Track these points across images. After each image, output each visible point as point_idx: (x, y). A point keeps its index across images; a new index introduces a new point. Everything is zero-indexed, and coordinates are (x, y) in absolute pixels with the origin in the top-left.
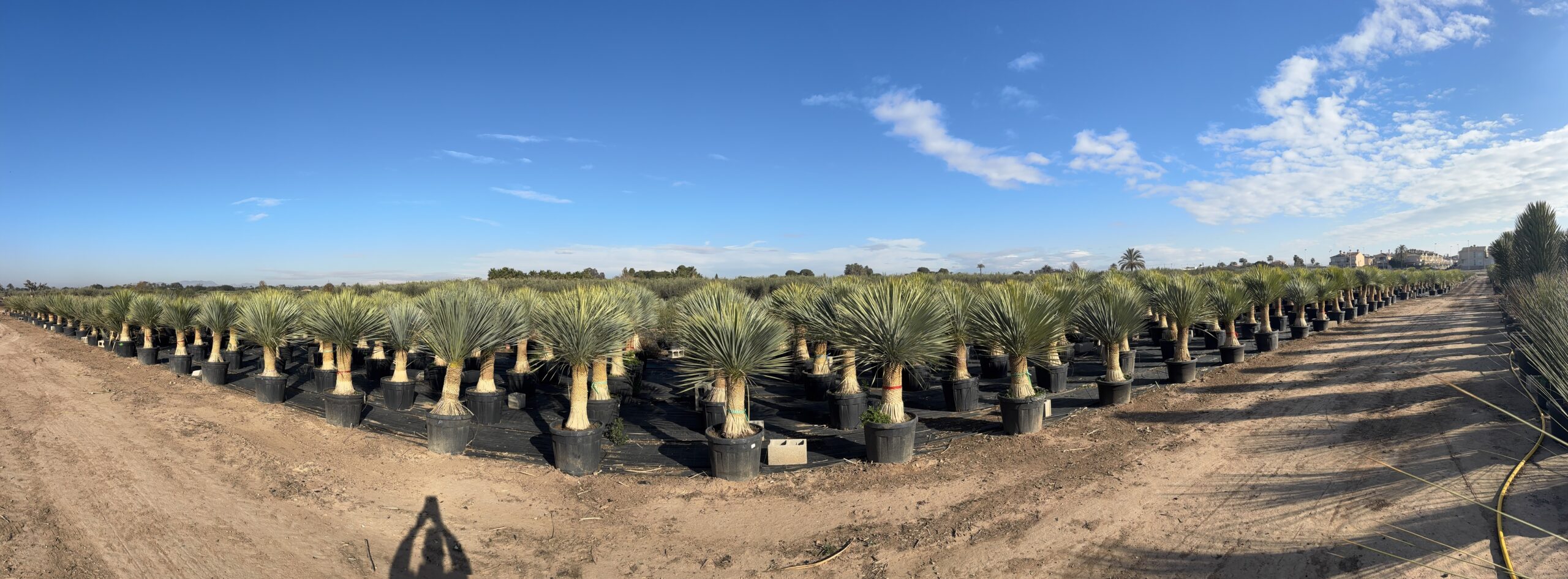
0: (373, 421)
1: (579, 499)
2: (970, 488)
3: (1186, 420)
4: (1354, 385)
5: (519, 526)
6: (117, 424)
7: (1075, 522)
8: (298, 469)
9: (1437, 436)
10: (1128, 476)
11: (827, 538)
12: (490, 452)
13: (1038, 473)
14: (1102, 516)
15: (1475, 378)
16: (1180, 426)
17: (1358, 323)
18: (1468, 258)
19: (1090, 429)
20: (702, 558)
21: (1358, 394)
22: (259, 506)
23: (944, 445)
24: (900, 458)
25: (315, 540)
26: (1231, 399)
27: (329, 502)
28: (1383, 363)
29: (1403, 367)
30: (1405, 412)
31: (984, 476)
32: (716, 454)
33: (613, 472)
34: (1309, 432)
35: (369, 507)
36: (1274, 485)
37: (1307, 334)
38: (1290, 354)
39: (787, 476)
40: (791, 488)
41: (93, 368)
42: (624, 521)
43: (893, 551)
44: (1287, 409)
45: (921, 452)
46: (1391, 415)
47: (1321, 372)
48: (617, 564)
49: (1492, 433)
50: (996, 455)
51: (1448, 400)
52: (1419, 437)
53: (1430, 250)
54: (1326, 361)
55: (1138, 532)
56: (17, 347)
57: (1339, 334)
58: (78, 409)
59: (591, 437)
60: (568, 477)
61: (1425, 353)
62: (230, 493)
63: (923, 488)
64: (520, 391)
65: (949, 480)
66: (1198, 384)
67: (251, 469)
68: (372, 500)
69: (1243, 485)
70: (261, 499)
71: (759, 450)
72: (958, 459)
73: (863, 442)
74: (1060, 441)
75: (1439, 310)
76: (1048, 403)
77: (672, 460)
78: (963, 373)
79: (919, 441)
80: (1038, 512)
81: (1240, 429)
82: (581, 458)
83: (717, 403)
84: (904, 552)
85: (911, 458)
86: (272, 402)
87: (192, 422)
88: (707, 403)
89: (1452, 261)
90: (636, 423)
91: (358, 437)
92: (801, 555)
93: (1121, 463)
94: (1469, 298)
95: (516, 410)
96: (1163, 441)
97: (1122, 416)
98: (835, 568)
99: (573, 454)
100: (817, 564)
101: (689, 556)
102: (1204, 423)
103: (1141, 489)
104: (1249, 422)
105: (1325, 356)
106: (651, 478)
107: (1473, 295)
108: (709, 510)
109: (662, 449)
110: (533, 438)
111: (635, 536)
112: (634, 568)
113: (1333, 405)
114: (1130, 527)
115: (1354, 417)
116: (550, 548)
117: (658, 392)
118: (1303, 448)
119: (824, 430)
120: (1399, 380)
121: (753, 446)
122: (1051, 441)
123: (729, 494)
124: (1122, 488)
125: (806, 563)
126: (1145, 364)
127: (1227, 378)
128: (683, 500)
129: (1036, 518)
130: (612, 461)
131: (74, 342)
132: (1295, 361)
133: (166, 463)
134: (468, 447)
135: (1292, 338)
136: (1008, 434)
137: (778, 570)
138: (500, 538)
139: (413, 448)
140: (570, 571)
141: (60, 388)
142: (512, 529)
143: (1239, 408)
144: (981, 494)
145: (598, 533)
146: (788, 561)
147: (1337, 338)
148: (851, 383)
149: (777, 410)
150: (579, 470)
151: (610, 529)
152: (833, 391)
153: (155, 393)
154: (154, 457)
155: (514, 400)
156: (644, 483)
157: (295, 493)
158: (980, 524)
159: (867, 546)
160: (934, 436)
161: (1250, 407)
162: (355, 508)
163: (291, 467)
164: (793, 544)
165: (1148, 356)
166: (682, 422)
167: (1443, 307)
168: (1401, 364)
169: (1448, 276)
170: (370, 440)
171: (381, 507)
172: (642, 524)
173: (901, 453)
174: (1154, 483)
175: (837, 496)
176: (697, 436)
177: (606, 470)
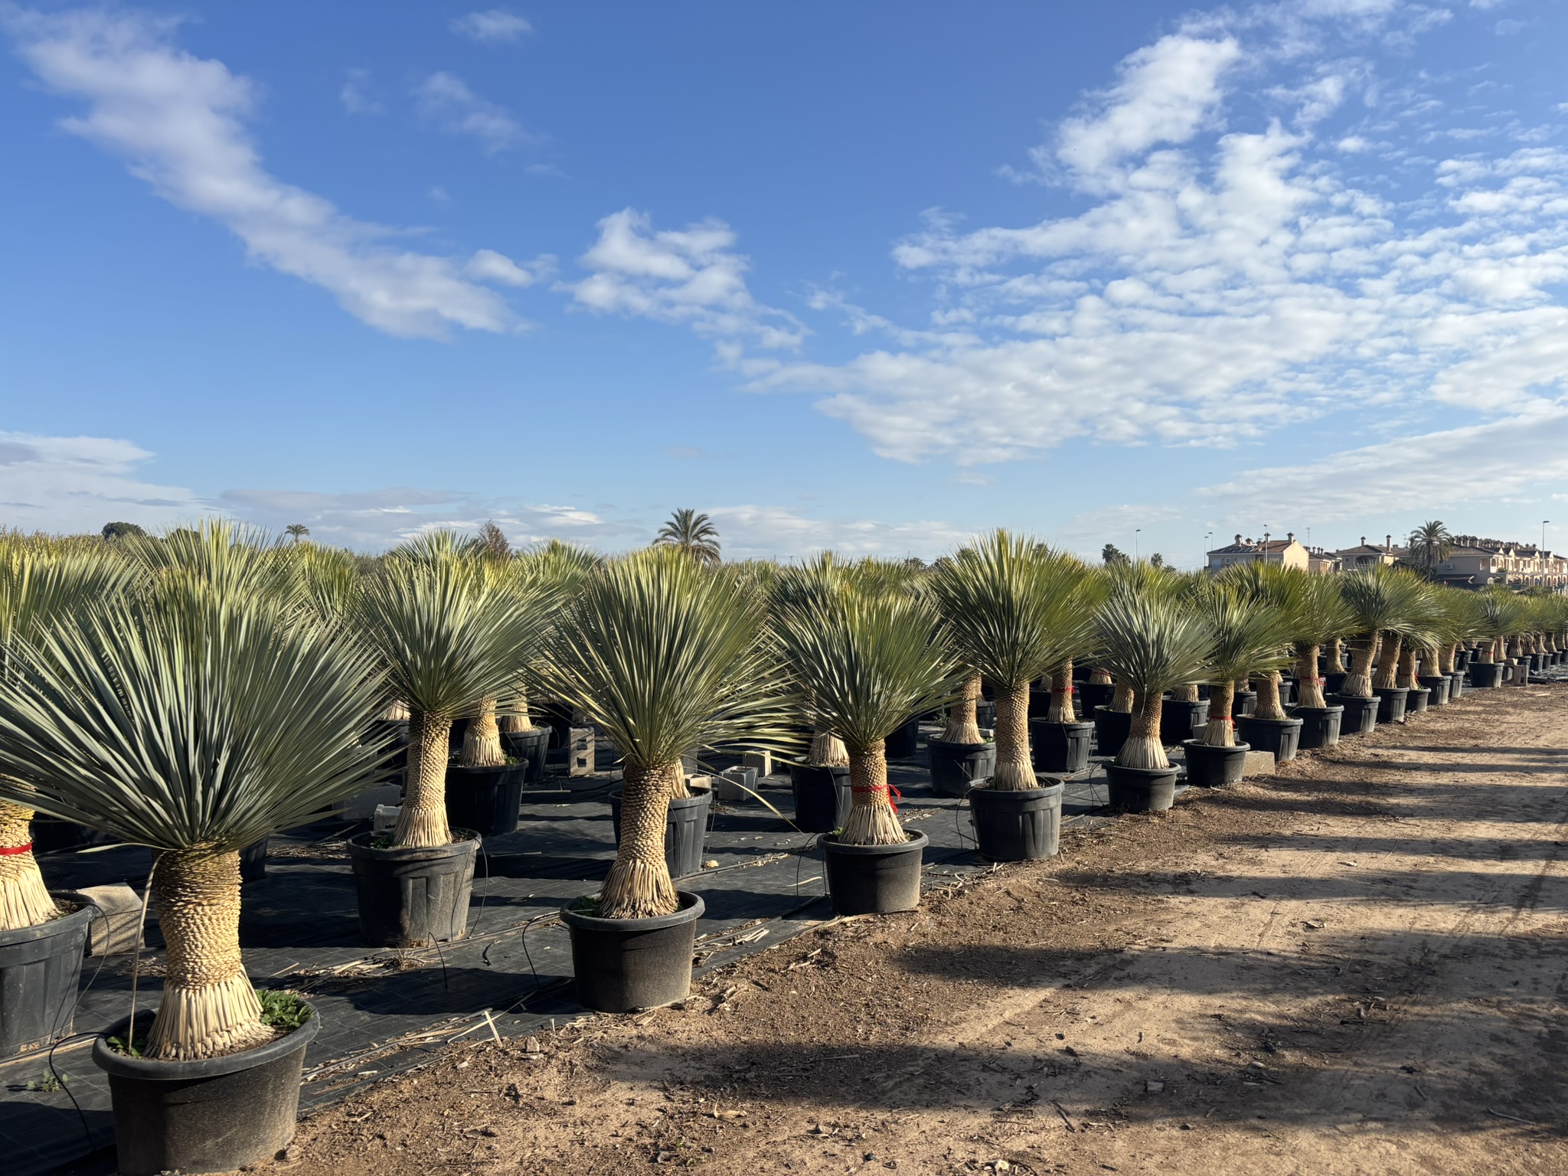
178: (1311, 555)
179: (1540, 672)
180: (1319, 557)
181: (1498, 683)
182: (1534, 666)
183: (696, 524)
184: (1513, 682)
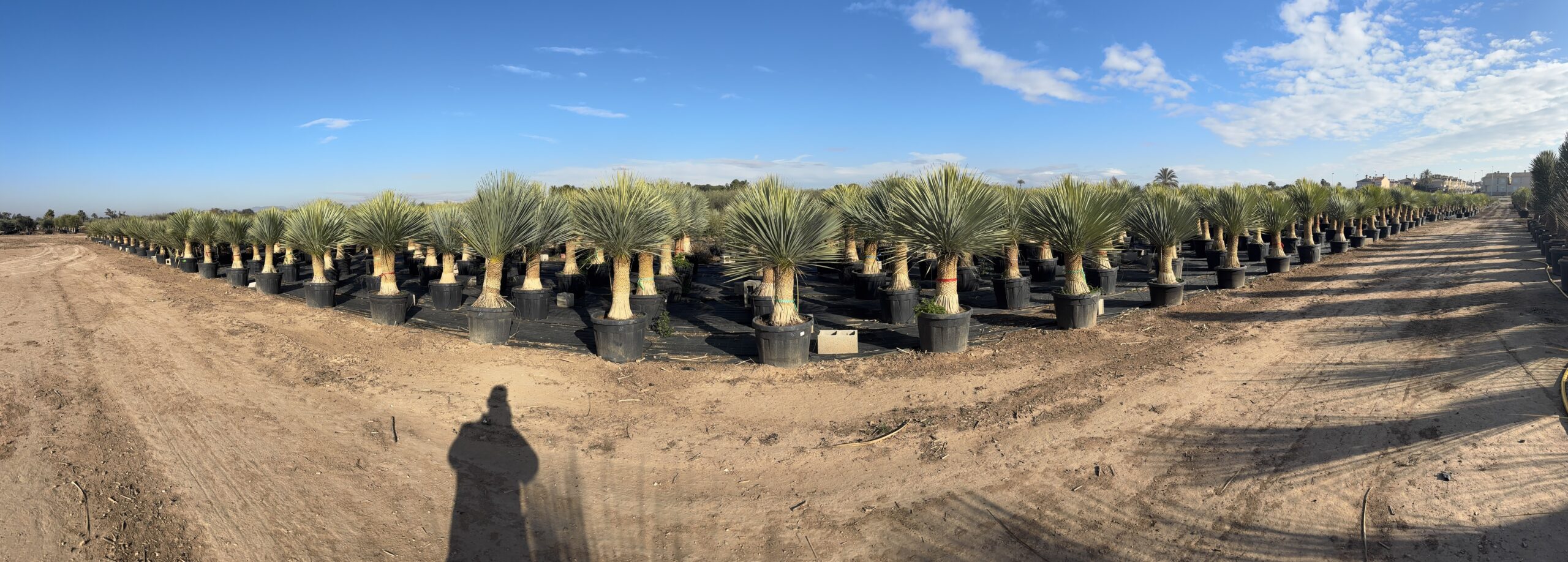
0: (420, 320)
1: (619, 383)
2: (1028, 376)
3: (1242, 319)
4: (1399, 292)
5: (554, 406)
6: (170, 325)
7: (1142, 406)
8: (335, 361)
9: (1489, 334)
10: (1189, 365)
11: (882, 419)
12: (533, 343)
13: (1097, 362)
14: (1169, 401)
15: (1516, 287)
16: (1237, 324)
17: (1391, 241)
18: (1494, 184)
19: (1144, 326)
20: (747, 436)
21: (1405, 299)
22: (290, 392)
23: (998, 338)
24: (955, 348)
25: (339, 418)
26: (1284, 302)
27: (361, 387)
28: (1423, 275)
29: (1443, 278)
30: (1453, 314)
31: (1041, 365)
32: (763, 341)
33: (657, 360)
34: (1365, 329)
35: (400, 391)
36: (1341, 371)
37: (1346, 249)
38: (1332, 266)
39: (837, 363)
40: (842, 374)
41: (157, 281)
42: (665, 403)
43: (952, 431)
44: (1340, 311)
45: (975, 344)
46: (1440, 316)
47: (1365, 281)
48: (655, 440)
49: (1542, 332)
50: (1051, 346)
51: (1493, 305)
52: (1472, 335)
53: (1454, 176)
54: (1369, 272)
55: (1210, 413)
56: (93, 264)
57: (1376, 250)
58: (137, 313)
59: (633, 326)
60: (609, 363)
61: (1462, 266)
62: (263, 381)
63: (980, 375)
64: (569, 291)
65: (1006, 368)
66: (1248, 290)
67: (288, 362)
68: (405, 384)
69: (1310, 372)
70: (294, 386)
71: (808, 339)
72: (1013, 349)
73: (917, 335)
74: (1116, 336)
75: (1468, 231)
76: (1101, 303)
77: (719, 350)
78: (1015, 272)
79: (973, 334)
80: (1101, 397)
81: (1297, 327)
82: (622, 346)
83: (765, 297)
84: (964, 432)
85: (965, 348)
86: (321, 306)
87: (240, 324)
88: (755, 297)
89: (1475, 187)
90: (684, 318)
91: (402, 332)
92: (854, 434)
93: (1181, 354)
94: (1496, 220)
95: (564, 308)
96: (1222, 336)
97: (1176, 316)
98: (891, 446)
99: (615, 342)
100: (871, 442)
101: (732, 434)
102: (1260, 322)
103: (1207, 377)
104: (1305, 321)
105: (1366, 268)
106: (695, 365)
107: (1499, 218)
108: (755, 393)
109: (708, 340)
110: (578, 331)
111: (676, 416)
112: (672, 444)
113: (1383, 308)
114: (1200, 409)
115: (1406, 318)
116: (584, 425)
117: (708, 292)
118: (1362, 341)
119: (876, 324)
120: (1441, 288)
121: (802, 334)
122: (1108, 336)
123: (776, 379)
124: (1186, 376)
125: (860, 441)
126: (1191, 273)
127: (1275, 285)
128: (728, 384)
129: (1100, 402)
130: (657, 351)
131: (145, 261)
132: (1339, 272)
133: (208, 356)
134: (511, 339)
135: (1332, 253)
136: (1062, 328)
137: (829, 447)
138: (532, 415)
139: (455, 340)
140: (603, 445)
141: (124, 297)
142: (546, 408)
143: (1293, 310)
144: (1040, 380)
145: (636, 413)
146: (840, 439)
147: (1375, 254)
148: (903, 279)
149: (826, 308)
150: (621, 357)
151: (649, 410)
152: (884, 287)
153: (210, 301)
154: (199, 351)
155: (562, 300)
156: (688, 369)
157: (328, 380)
158: (1041, 407)
159: (925, 426)
160: (988, 330)
161: (1302, 309)
162: (386, 391)
163: (329, 359)
164: (845, 424)
165: (1193, 265)
166: (730, 316)
167: (1473, 228)
168: (1441, 275)
169: (1476, 199)
170: (412, 334)
171: (413, 390)
172: (684, 406)
173: (956, 343)
174: (1219, 372)
175: (891, 382)
176: (745, 329)
177: (649, 358)
178: (1391, 182)
179: (1449, 217)
180: (1393, 182)
181: (1436, 220)
182: (1447, 215)
183: (1169, 173)
184: (1440, 220)
